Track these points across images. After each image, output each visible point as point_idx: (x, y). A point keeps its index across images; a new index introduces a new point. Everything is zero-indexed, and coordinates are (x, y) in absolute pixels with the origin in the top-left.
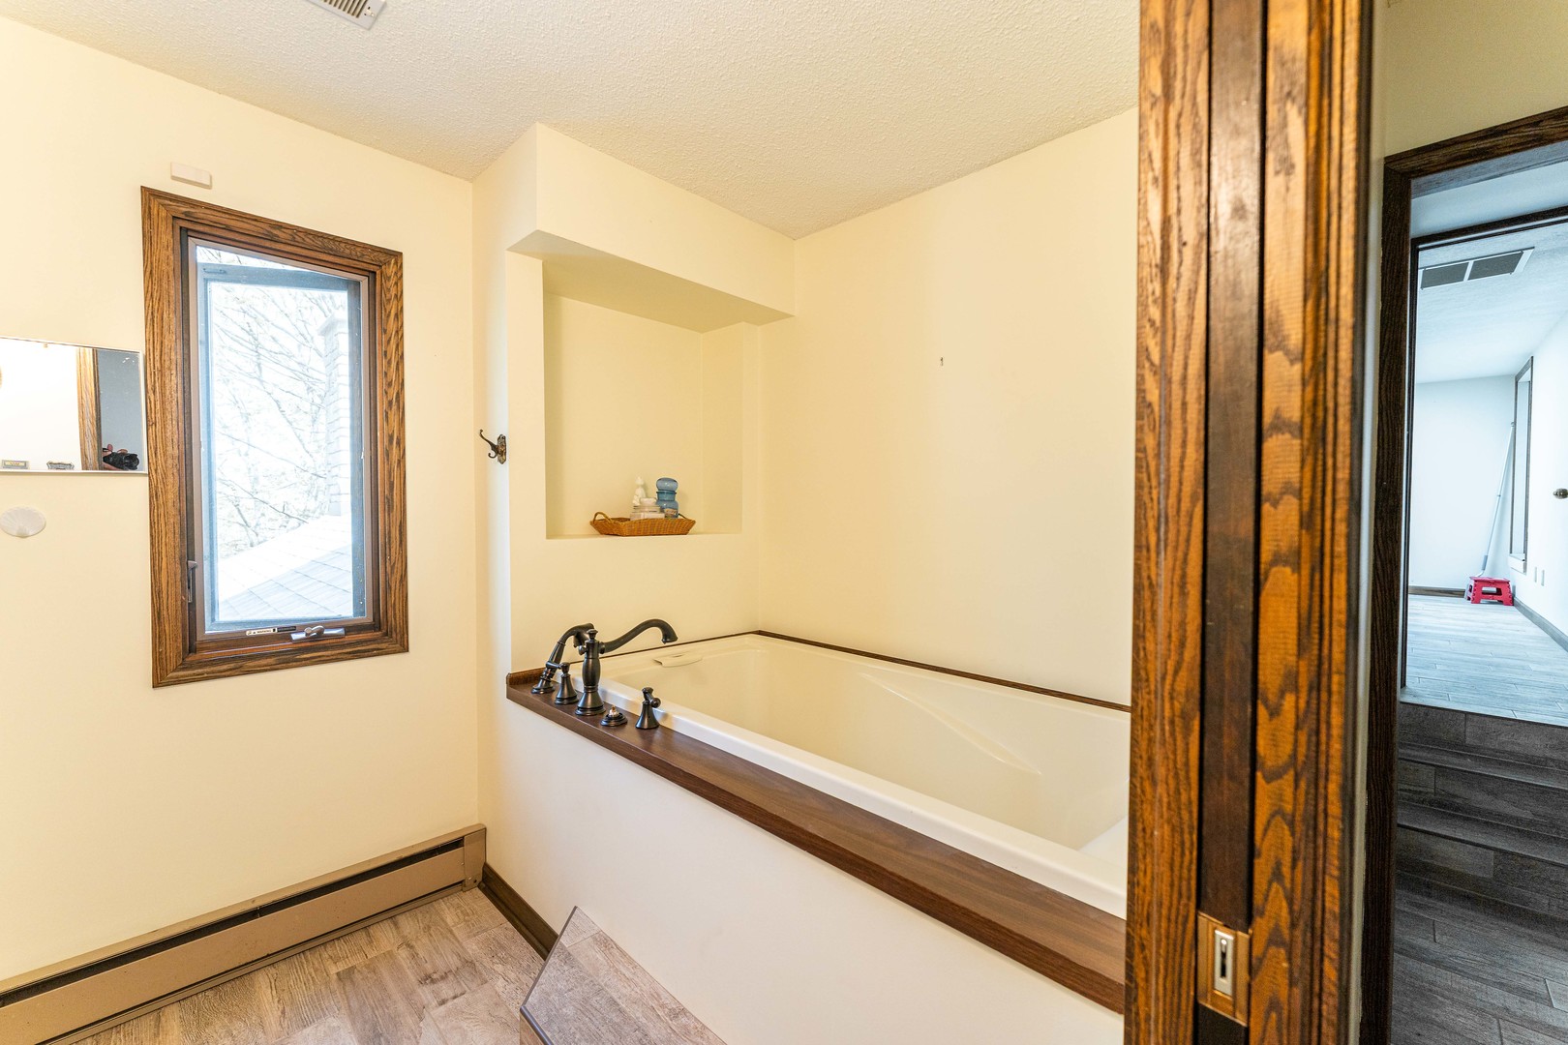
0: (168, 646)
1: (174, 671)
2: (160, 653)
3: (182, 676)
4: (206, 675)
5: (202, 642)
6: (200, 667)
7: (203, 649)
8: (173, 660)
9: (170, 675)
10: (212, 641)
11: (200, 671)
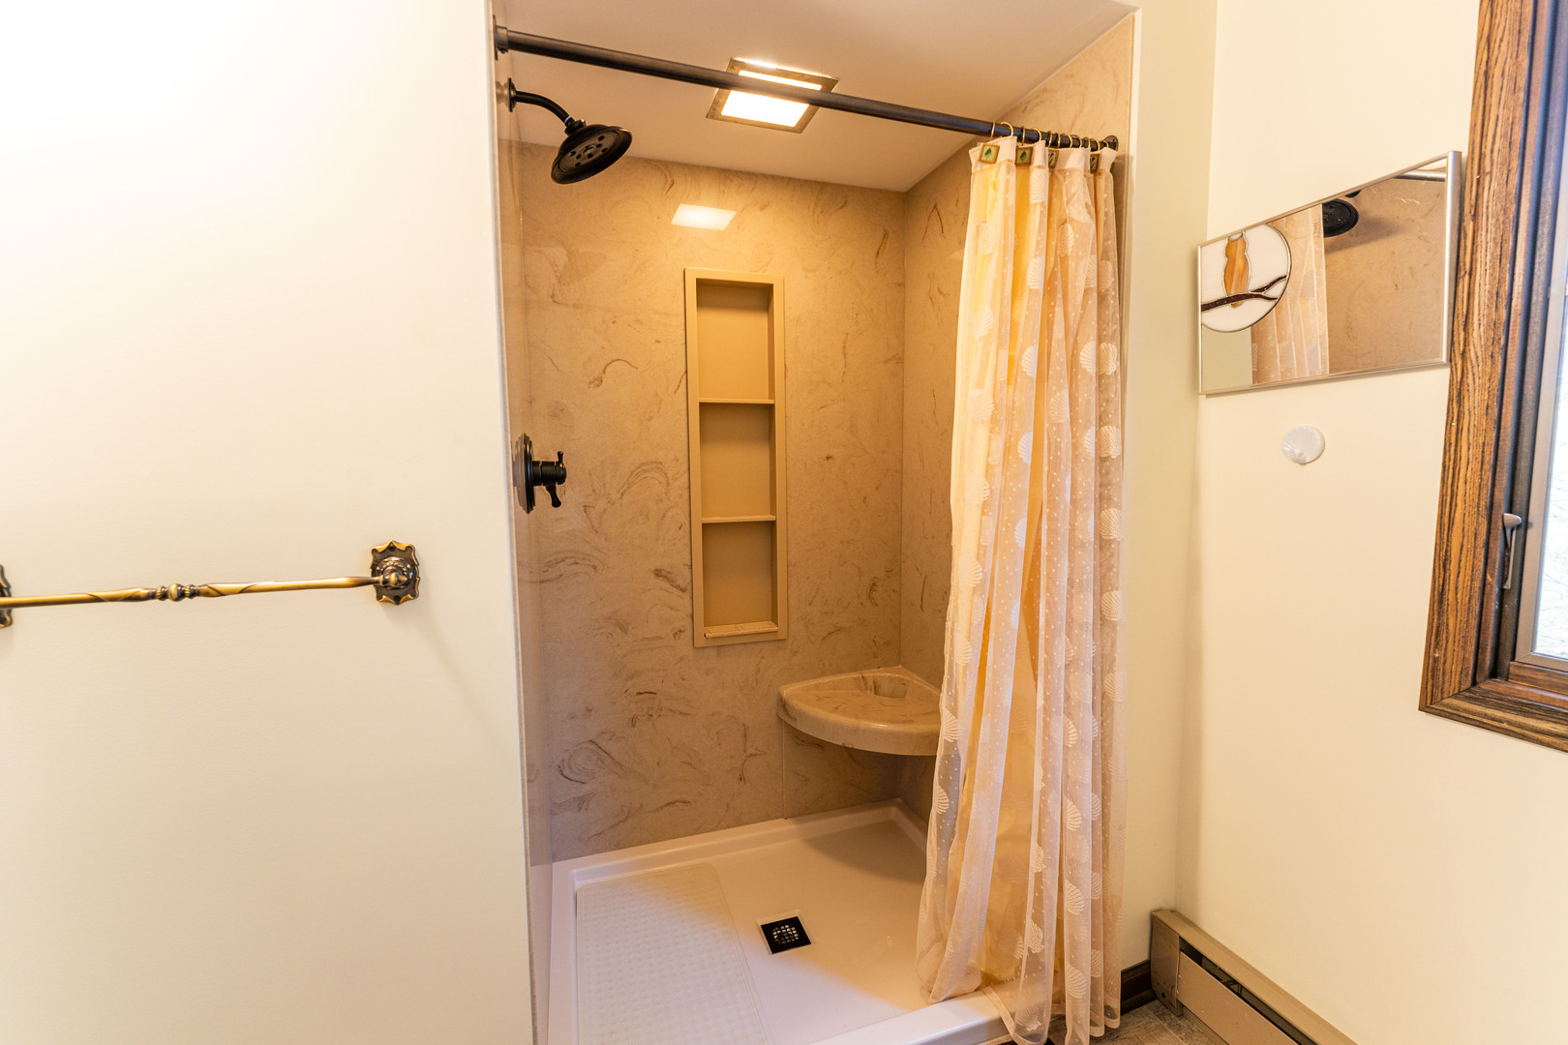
0: (1449, 654)
1: (1455, 696)
2: (1436, 660)
3: (1465, 710)
4: (1505, 725)
5: (1522, 666)
6: (1500, 708)
7: (1523, 678)
8: (1456, 678)
9: (1446, 701)
10: (1540, 669)
11: (1499, 714)
